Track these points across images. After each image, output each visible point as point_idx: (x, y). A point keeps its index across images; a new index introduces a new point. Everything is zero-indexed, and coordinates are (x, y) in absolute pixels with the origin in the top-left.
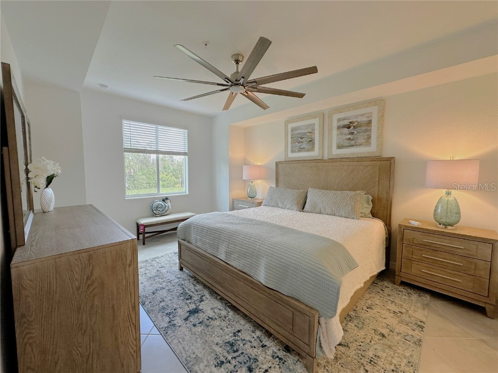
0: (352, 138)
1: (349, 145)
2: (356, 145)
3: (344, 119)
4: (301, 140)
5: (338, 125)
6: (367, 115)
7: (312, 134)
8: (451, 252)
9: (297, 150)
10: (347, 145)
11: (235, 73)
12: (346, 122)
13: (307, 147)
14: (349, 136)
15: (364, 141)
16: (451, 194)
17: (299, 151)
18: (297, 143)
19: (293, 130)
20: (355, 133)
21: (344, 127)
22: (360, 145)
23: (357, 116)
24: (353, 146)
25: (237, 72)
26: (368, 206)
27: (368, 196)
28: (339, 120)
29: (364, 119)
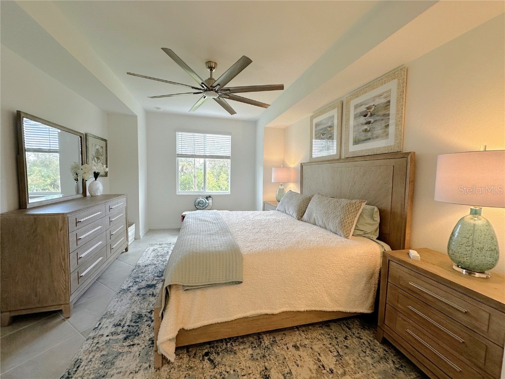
0: (369, 129)
1: (365, 138)
2: (373, 138)
3: (361, 105)
4: (323, 137)
5: (356, 113)
6: (385, 95)
7: (331, 128)
8: (447, 313)
10: (363, 138)
11: (209, 79)
12: (364, 108)
14: (366, 127)
15: (381, 131)
16: (480, 215)
19: (317, 125)
20: (372, 121)
21: (361, 115)
22: (377, 137)
23: (374, 98)
24: (370, 139)
25: (211, 79)
26: (372, 222)
27: (374, 208)
28: (356, 107)
29: (383, 101)
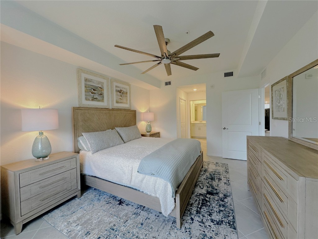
0: (121, 98)
1: (120, 102)
3: (118, 87)
4: (94, 91)
5: (116, 89)
6: (126, 89)
7: (102, 89)
9: (91, 99)
12: (119, 89)
13: (98, 98)
15: (125, 101)
17: (93, 100)
18: (90, 93)
19: (86, 80)
20: (123, 96)
21: (118, 91)
23: (123, 88)
28: (116, 87)
